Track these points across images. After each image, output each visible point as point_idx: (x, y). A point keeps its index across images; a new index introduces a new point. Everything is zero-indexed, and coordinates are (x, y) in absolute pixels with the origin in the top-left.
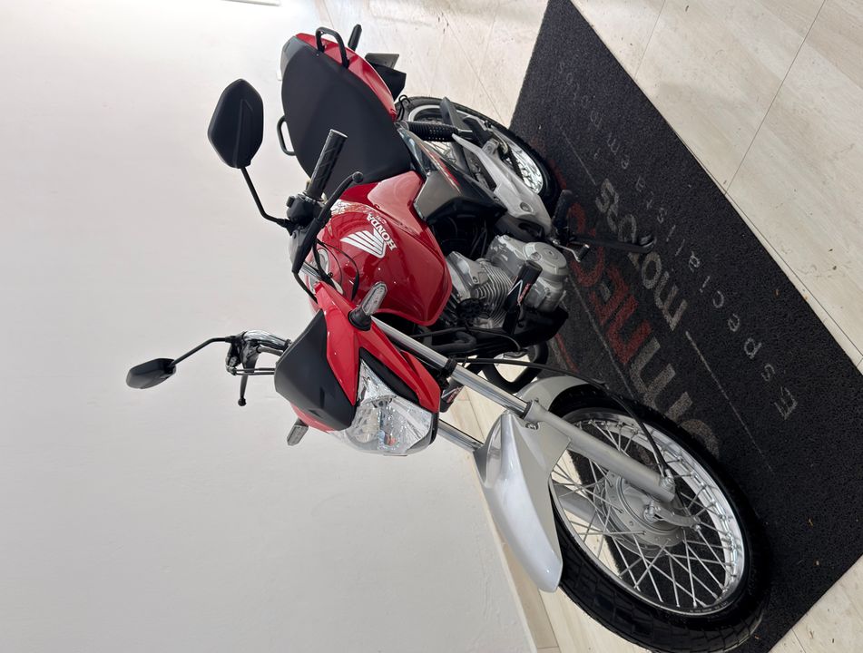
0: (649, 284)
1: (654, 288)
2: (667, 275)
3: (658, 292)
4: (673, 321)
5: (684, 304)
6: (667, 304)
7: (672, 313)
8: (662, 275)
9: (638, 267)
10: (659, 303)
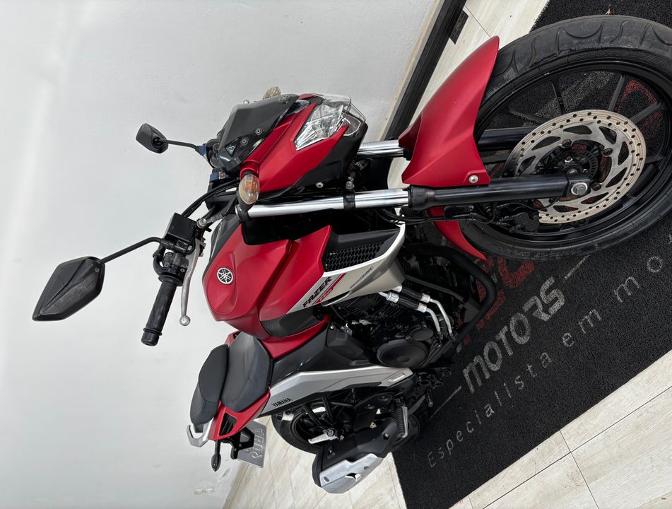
1: (483, 357)
2: (487, 376)
3: (482, 362)
5: (472, 389)
6: (474, 370)
7: (471, 373)
8: (489, 370)
9: (497, 338)
10: (477, 360)
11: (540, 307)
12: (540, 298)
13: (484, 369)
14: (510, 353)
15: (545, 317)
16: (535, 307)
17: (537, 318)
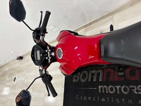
0: (110, 87)
2: (107, 92)
3: (107, 88)
4: (100, 87)
5: (100, 91)
6: (103, 88)
7: (101, 88)
8: (108, 91)
9: (116, 86)
10: (105, 86)
11: (136, 89)
12: (137, 88)
13: (107, 90)
14: (118, 93)
15: (136, 93)
16: (134, 88)
17: (133, 91)
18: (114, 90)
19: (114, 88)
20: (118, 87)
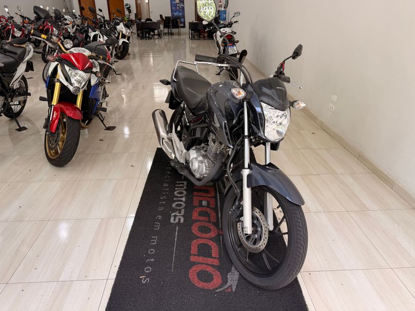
0: (184, 191)
18: (179, 195)
19: (181, 195)
20: (184, 199)
